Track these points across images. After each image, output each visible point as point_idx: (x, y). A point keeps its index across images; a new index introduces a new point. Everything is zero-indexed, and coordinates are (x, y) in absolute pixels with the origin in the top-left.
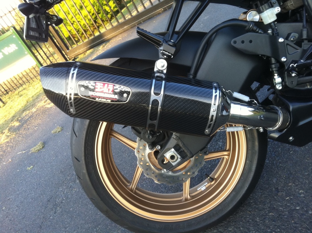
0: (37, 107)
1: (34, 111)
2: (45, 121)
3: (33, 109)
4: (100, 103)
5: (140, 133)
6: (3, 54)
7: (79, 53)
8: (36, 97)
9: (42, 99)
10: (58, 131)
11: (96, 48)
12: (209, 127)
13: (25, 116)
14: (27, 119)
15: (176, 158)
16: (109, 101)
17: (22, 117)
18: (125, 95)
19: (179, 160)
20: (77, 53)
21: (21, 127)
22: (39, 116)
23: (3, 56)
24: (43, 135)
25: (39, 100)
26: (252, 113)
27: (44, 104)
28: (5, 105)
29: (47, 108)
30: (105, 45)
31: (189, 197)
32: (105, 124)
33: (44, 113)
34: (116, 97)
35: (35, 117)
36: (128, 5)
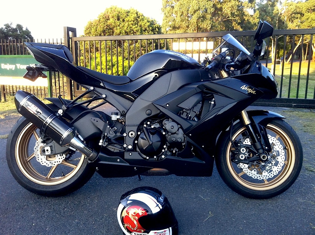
5: (41, 134)
12: (61, 141)
13: (12, 115)
14: (12, 118)
15: (48, 152)
16: (32, 113)
17: (10, 115)
18: (39, 114)
21: (4, 120)
28: (5, 102)
34: (36, 113)
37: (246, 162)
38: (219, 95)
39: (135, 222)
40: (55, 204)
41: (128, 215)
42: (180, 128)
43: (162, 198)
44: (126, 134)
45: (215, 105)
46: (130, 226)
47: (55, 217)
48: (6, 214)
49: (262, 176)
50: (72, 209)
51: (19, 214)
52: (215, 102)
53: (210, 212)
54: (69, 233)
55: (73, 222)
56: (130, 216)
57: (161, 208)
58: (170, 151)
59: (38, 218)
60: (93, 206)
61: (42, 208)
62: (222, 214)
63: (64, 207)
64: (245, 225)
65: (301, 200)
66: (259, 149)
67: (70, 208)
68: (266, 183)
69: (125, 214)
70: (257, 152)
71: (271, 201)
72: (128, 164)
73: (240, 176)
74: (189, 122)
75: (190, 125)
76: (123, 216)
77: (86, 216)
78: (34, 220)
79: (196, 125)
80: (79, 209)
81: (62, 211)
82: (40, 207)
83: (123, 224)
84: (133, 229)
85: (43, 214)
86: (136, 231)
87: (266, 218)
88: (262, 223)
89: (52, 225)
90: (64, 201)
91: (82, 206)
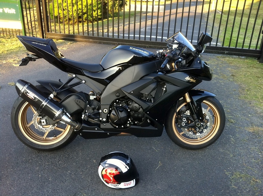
0: (7, 61)
1: (4, 63)
2: (8, 74)
3: (4, 61)
4: (29, 97)
6: (3, 11)
7: (54, 38)
8: (9, 53)
9: (13, 57)
10: (12, 85)
11: (66, 42)
12: (55, 118)
15: (44, 123)
16: (31, 98)
18: (36, 99)
19: (45, 124)
20: (53, 37)
22: (6, 68)
23: (2, 12)
24: (3, 82)
25: (11, 56)
26: (70, 121)
27: (12, 62)
29: (13, 66)
30: (73, 43)
31: (45, 138)
32: (28, 103)
33: (10, 68)
34: (34, 98)
35: (3, 67)
36: (109, 19)
37: (185, 127)
38: (170, 84)
39: (111, 178)
40: (52, 157)
41: (106, 174)
42: (141, 108)
43: (129, 162)
44: (102, 110)
45: (166, 91)
46: (108, 180)
47: (53, 169)
48: (18, 167)
49: (196, 136)
50: (64, 161)
51: (28, 167)
52: (166, 89)
53: (160, 162)
54: (65, 182)
55: (67, 173)
56: (108, 174)
57: (128, 168)
58: (133, 122)
59: (42, 170)
60: (79, 159)
61: (42, 161)
62: (167, 163)
63: (58, 160)
64: (183, 172)
65: (221, 150)
66: (196, 119)
67: (62, 160)
68: (199, 139)
69: (104, 173)
70: (194, 121)
71: (201, 151)
72: (103, 132)
73: (181, 135)
74: (147, 104)
75: (147, 106)
76: (103, 174)
77: (75, 168)
78: (39, 172)
79: (152, 106)
80: (70, 161)
81: (58, 164)
82: (41, 161)
83: (103, 178)
84: (109, 182)
85: (45, 166)
86: (112, 183)
87: (197, 166)
88: (194, 170)
89: (53, 176)
90: (57, 154)
91: (71, 159)
